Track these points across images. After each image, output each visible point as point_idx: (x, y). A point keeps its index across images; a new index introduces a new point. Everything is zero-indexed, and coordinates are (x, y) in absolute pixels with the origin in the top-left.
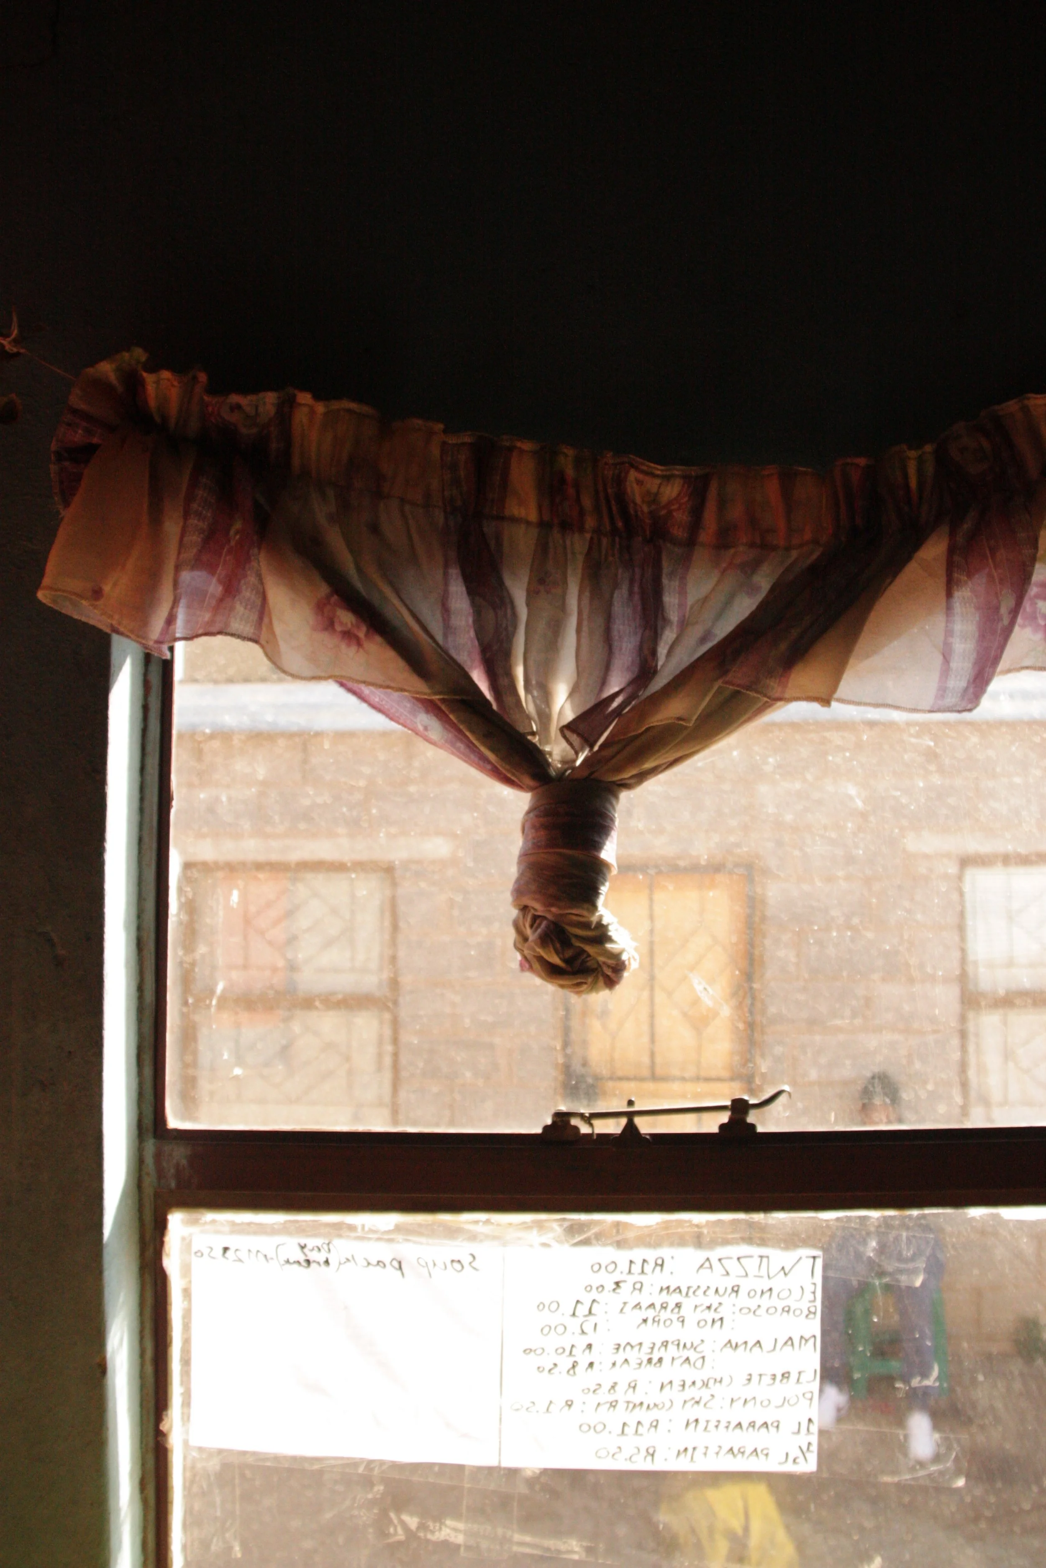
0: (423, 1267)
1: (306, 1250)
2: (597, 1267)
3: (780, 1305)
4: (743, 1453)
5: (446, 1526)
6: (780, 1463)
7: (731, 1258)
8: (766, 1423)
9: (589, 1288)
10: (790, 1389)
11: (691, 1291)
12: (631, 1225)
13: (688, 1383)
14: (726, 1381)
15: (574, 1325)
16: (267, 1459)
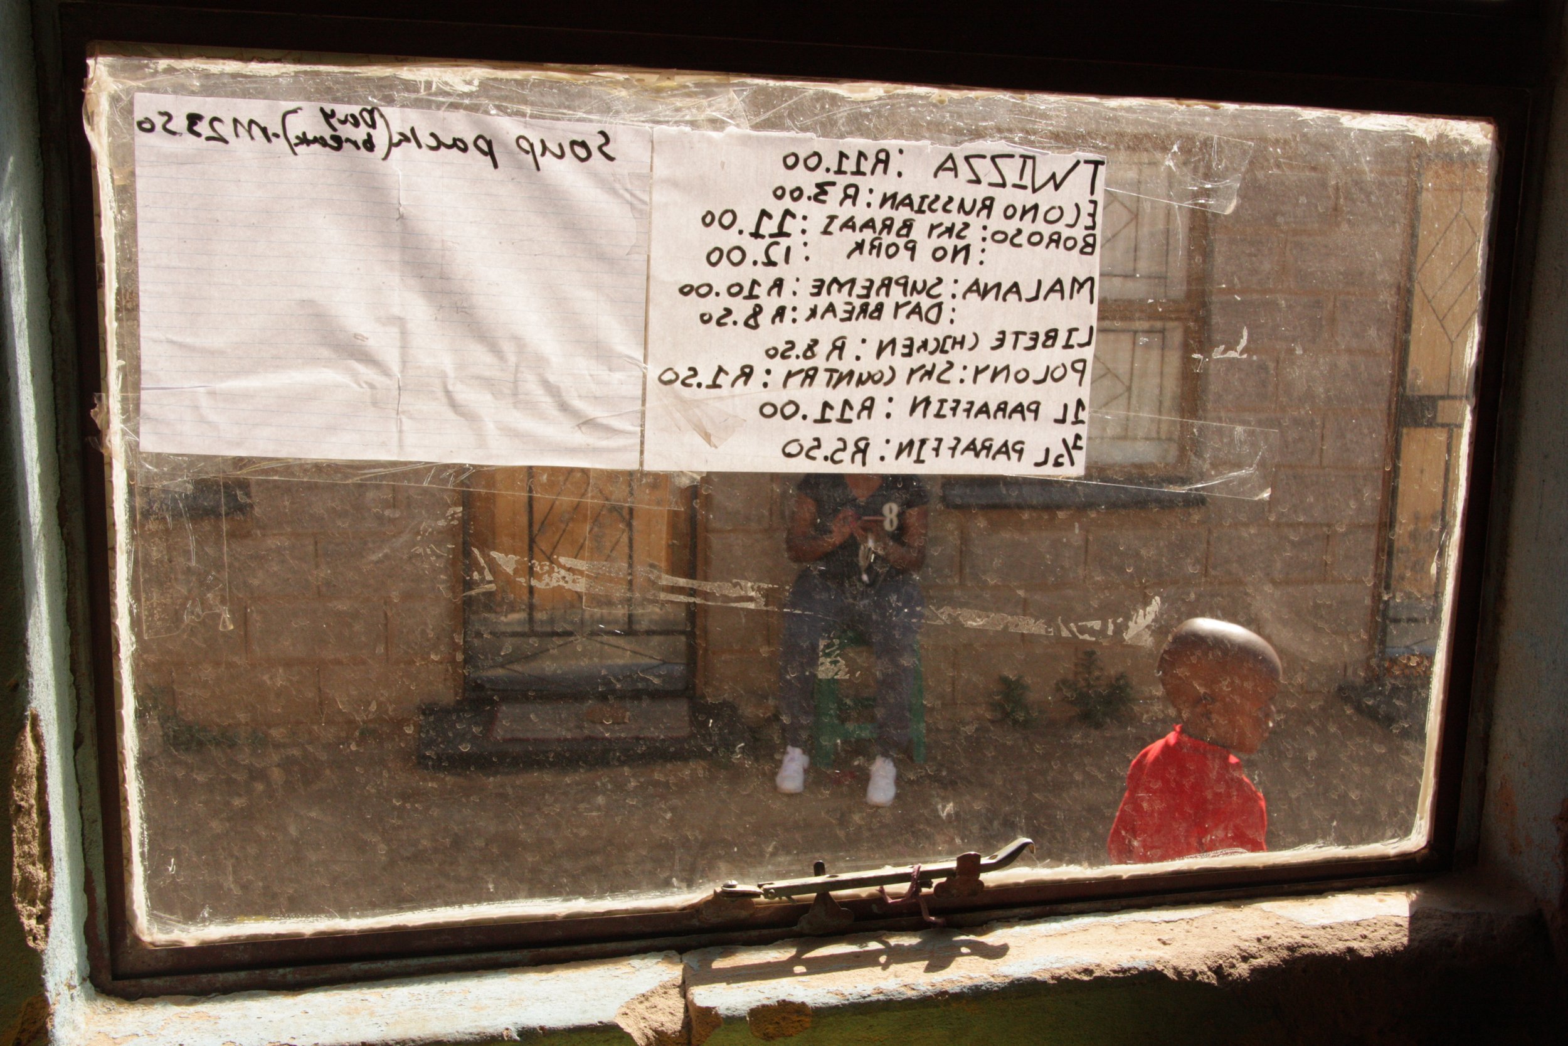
0: (527, 152)
1: (334, 121)
2: (791, 162)
3: (1047, 230)
4: (989, 449)
5: (560, 566)
6: (1037, 465)
7: (984, 157)
8: (1020, 405)
9: (779, 194)
10: (1056, 356)
11: (927, 201)
12: (843, 98)
13: (917, 343)
14: (970, 341)
15: (756, 249)
16: (274, 471)
